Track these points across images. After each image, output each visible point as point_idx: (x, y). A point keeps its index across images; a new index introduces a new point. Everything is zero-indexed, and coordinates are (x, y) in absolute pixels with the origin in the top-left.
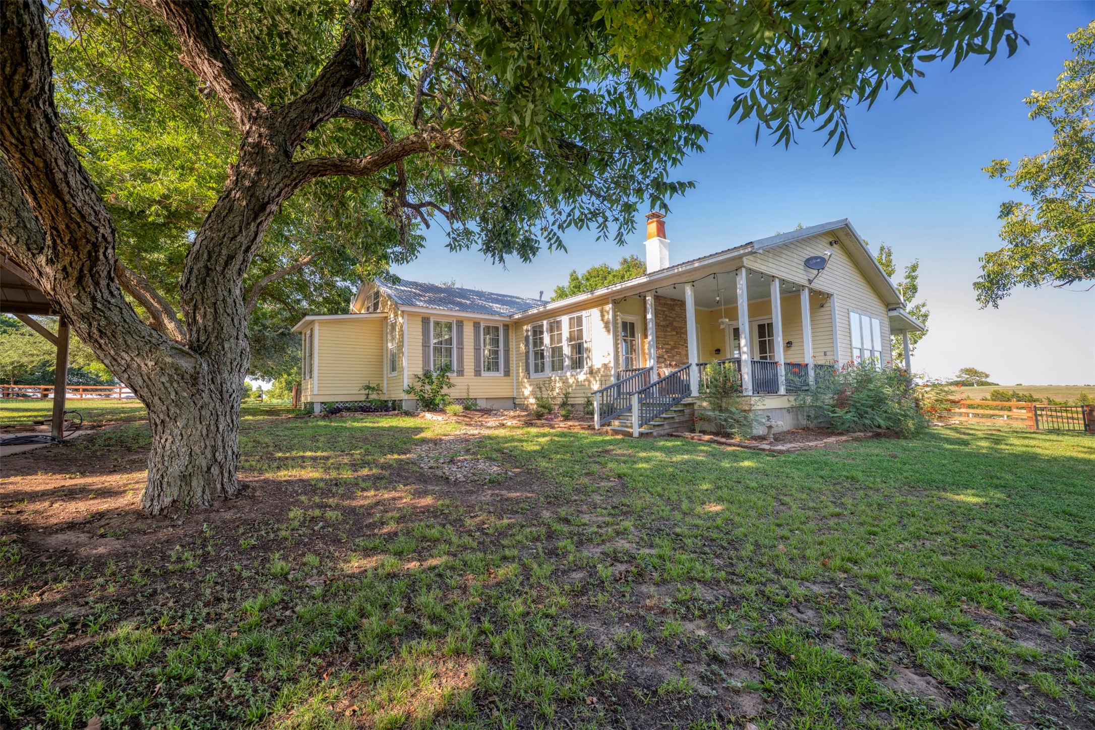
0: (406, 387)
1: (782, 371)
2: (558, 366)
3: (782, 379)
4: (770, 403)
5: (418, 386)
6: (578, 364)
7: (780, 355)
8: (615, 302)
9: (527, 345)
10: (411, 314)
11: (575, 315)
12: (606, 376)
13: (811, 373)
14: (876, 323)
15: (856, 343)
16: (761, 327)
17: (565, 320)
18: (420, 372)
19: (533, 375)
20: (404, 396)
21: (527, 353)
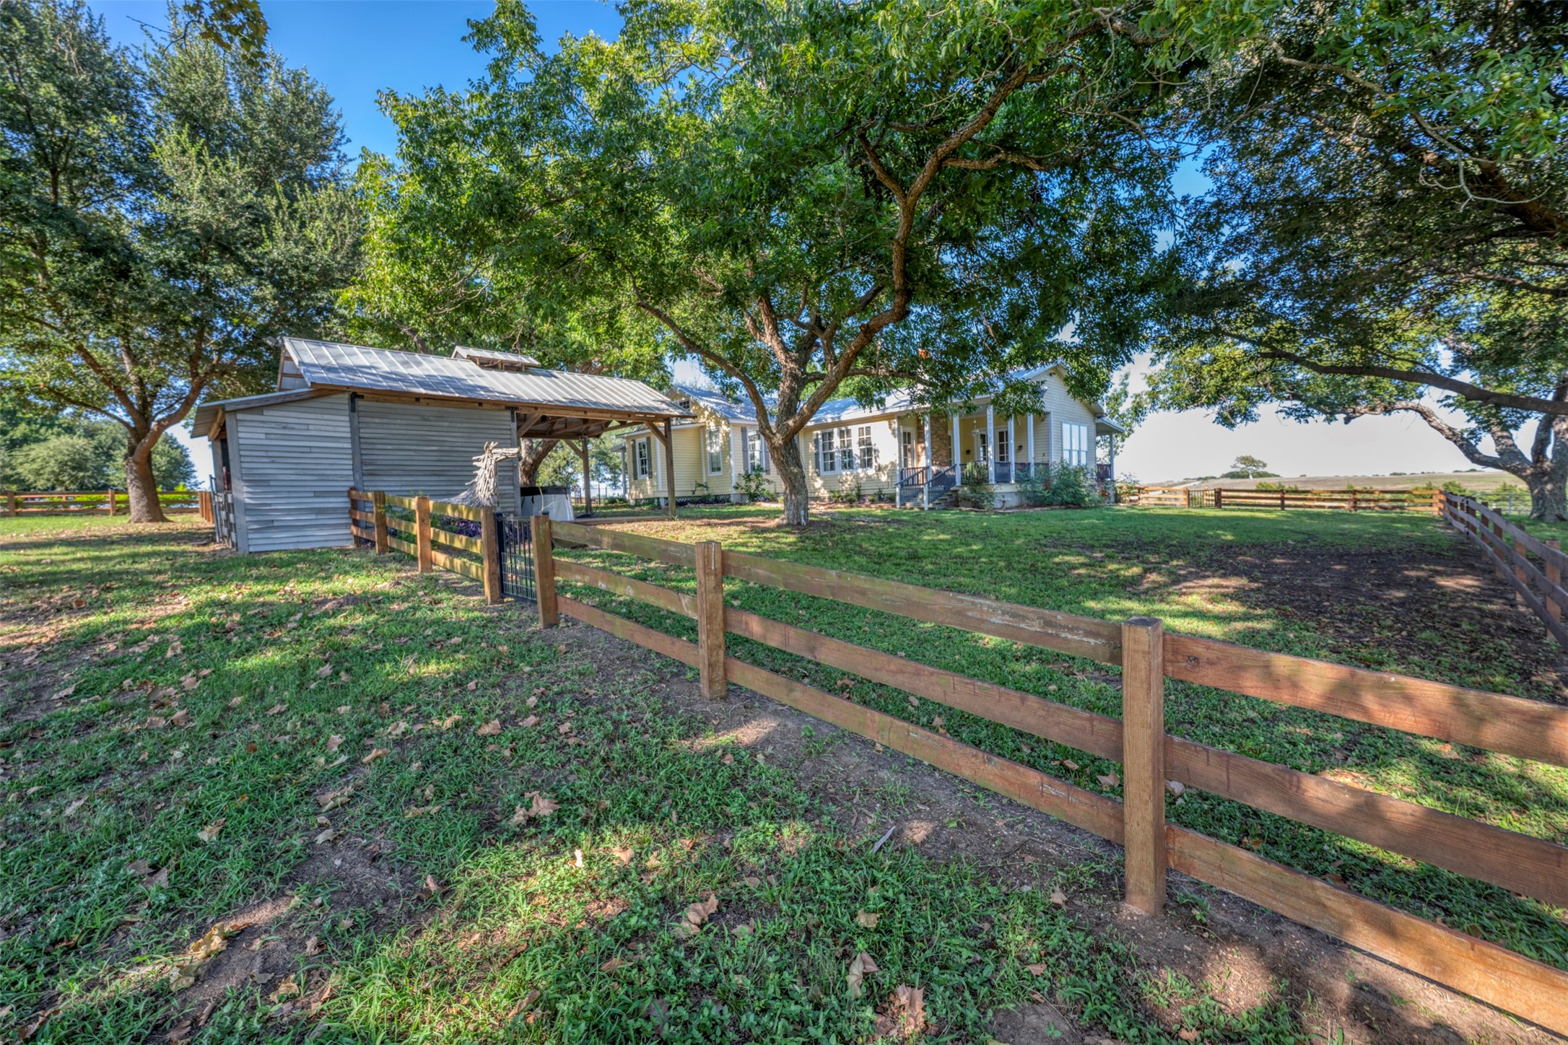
0: (734, 484)
1: (1013, 468)
2: (848, 465)
3: (1013, 473)
4: (1004, 488)
5: (743, 483)
6: (867, 464)
7: (1012, 458)
8: (899, 418)
9: (817, 447)
10: (735, 425)
11: (864, 425)
12: (893, 471)
13: (1032, 469)
14: (1084, 429)
15: (1066, 446)
16: (1001, 434)
17: (854, 429)
18: (743, 472)
19: (823, 473)
20: (734, 492)
21: (817, 454)
